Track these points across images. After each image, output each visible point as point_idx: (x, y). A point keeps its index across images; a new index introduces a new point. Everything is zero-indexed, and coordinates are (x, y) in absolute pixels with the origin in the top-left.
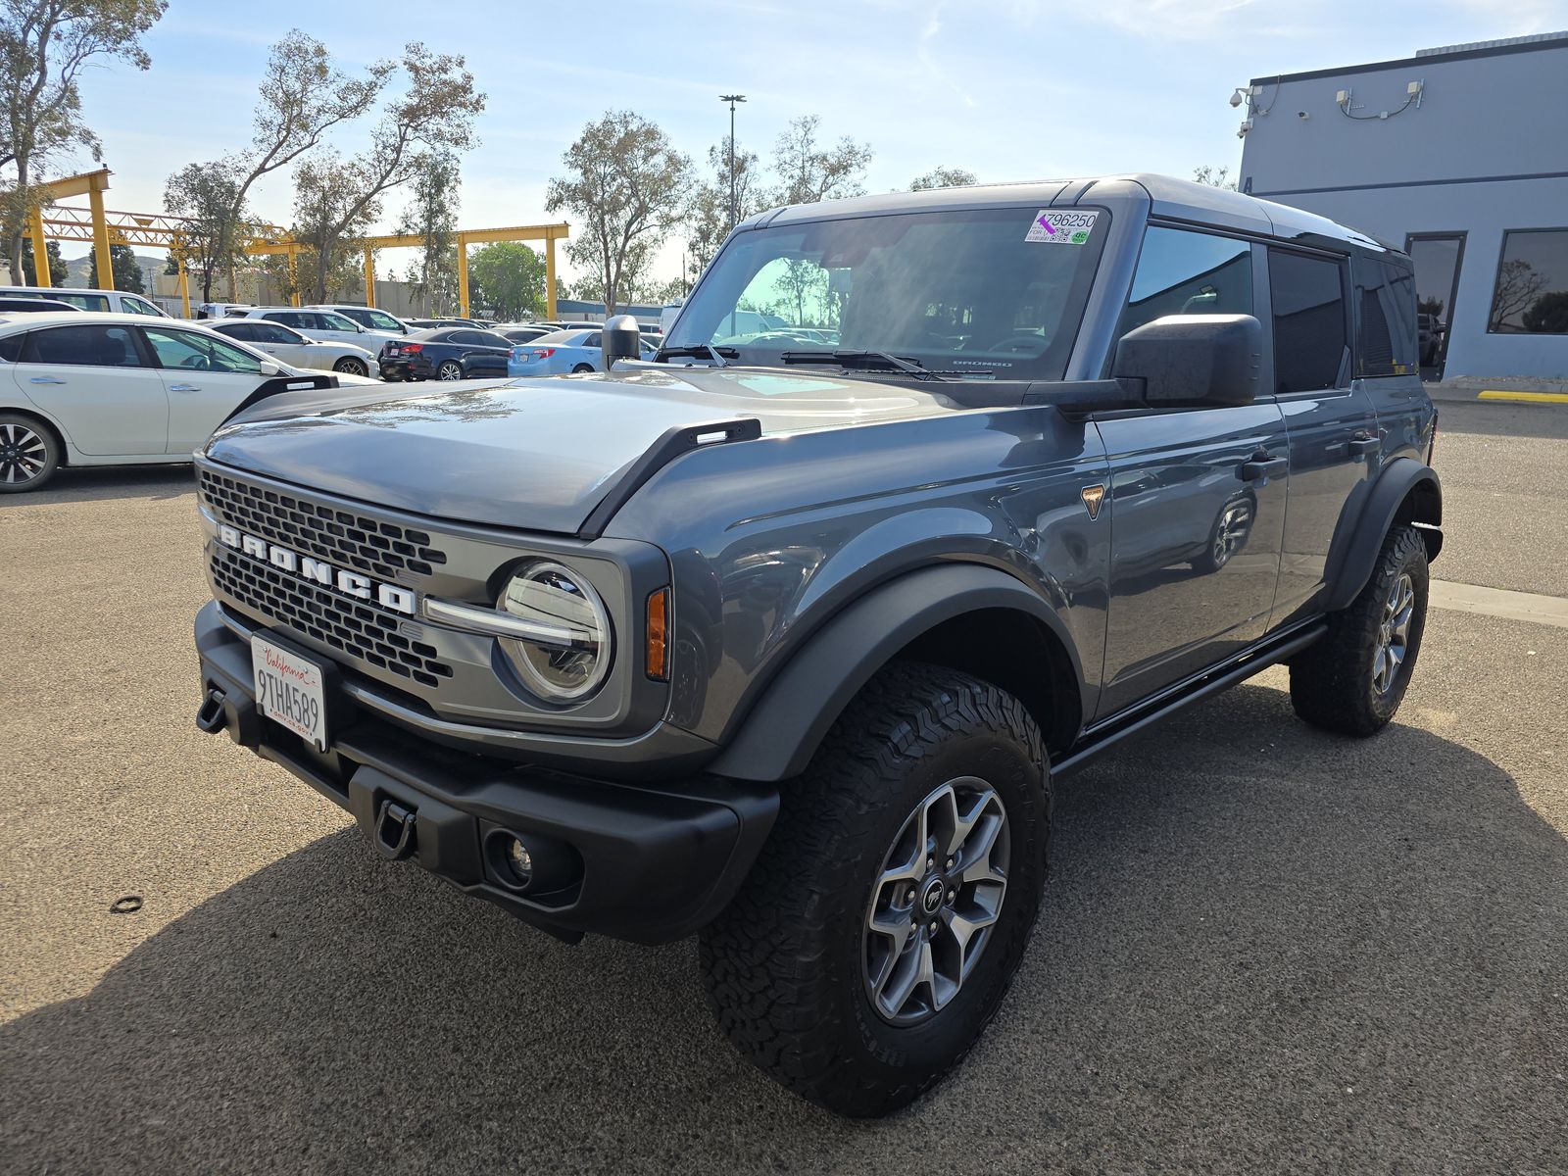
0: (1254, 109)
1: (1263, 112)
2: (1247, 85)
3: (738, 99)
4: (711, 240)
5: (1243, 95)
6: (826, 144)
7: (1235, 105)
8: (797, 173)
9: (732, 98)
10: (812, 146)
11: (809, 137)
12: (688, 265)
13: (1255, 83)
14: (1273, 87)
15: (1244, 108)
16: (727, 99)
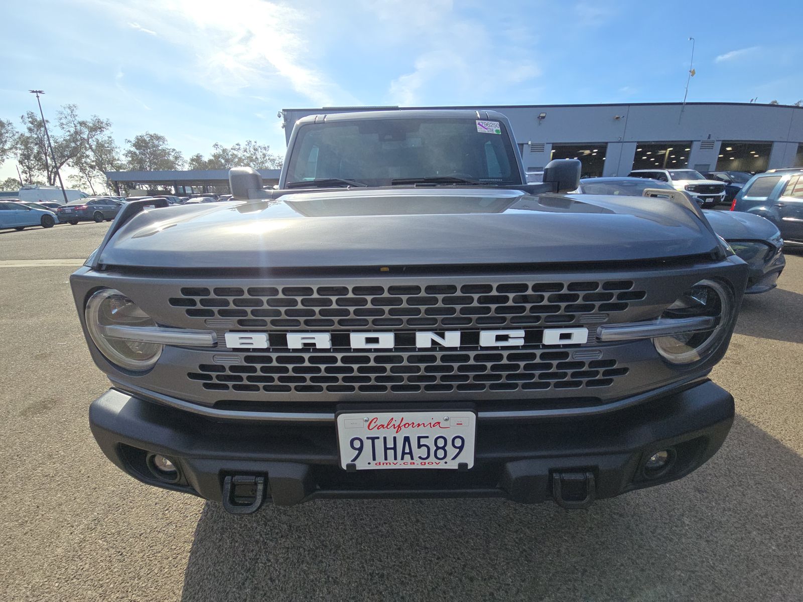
0: (285, 120)
1: (289, 120)
2: (282, 111)
3: (40, 92)
4: (32, 158)
5: (281, 114)
6: (88, 118)
7: (280, 117)
8: (72, 130)
9: (36, 92)
10: (76, 118)
11: (74, 113)
12: (20, 171)
13: (283, 110)
14: (290, 113)
15: (282, 118)
16: (33, 92)
